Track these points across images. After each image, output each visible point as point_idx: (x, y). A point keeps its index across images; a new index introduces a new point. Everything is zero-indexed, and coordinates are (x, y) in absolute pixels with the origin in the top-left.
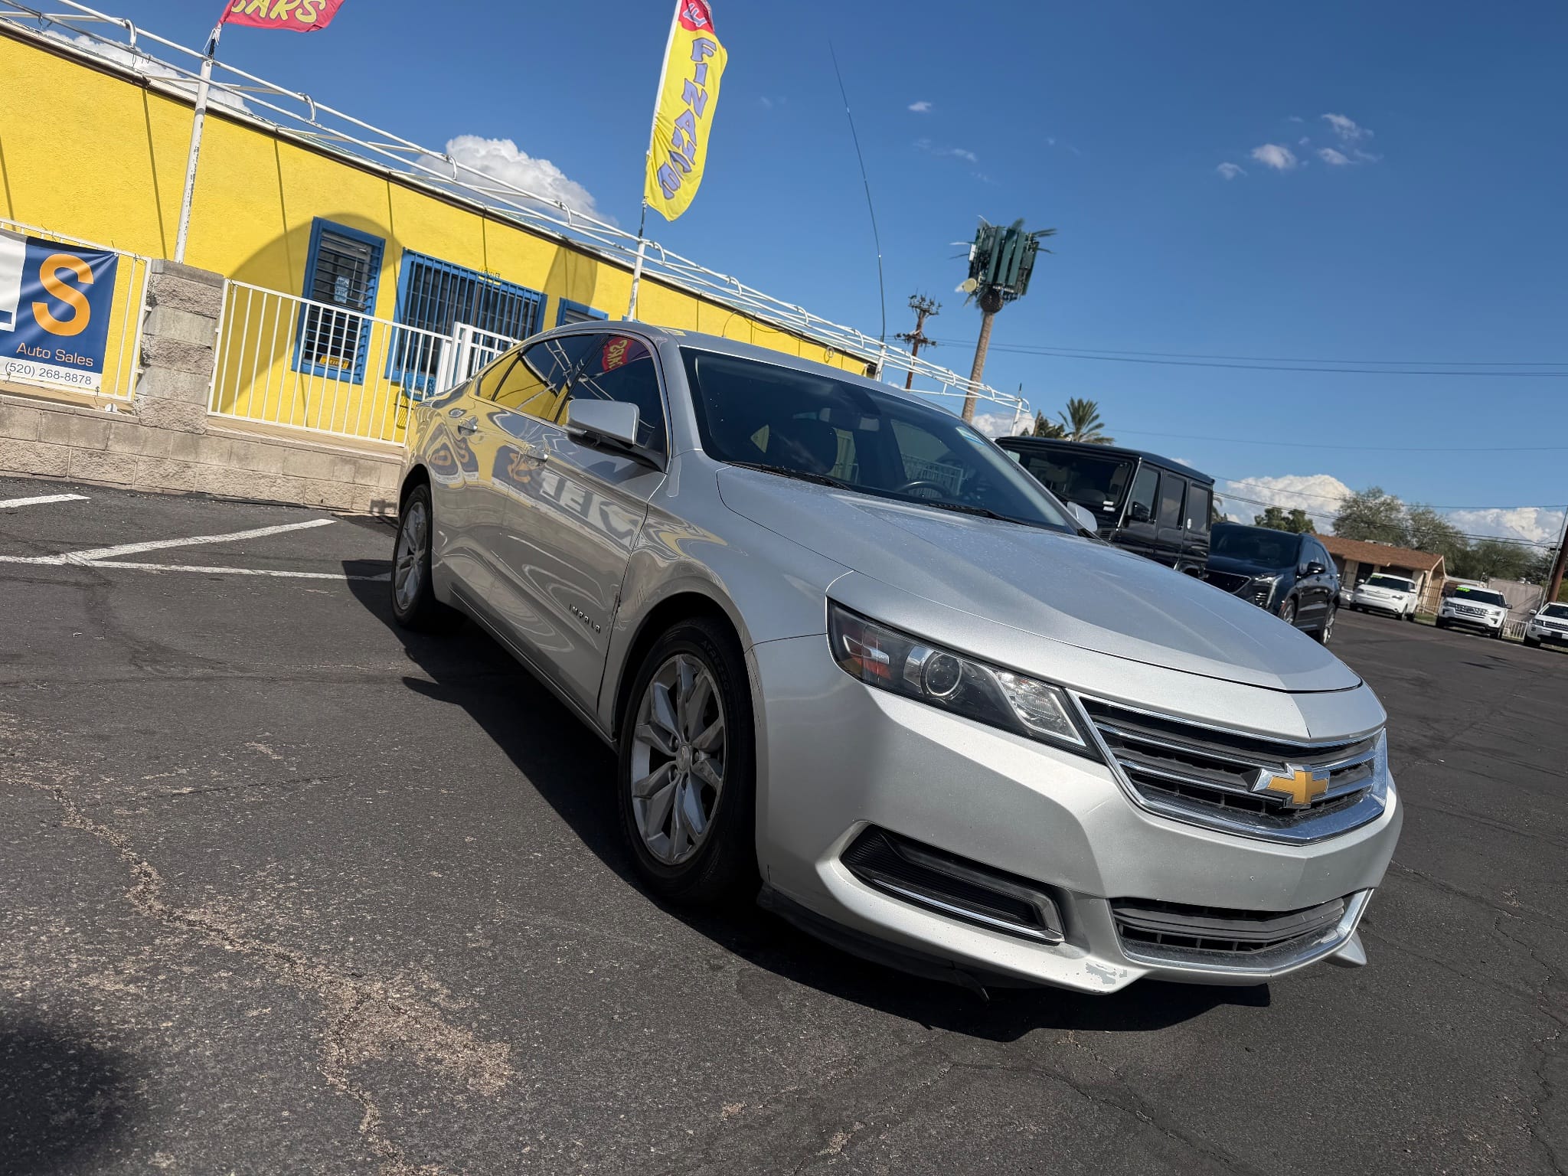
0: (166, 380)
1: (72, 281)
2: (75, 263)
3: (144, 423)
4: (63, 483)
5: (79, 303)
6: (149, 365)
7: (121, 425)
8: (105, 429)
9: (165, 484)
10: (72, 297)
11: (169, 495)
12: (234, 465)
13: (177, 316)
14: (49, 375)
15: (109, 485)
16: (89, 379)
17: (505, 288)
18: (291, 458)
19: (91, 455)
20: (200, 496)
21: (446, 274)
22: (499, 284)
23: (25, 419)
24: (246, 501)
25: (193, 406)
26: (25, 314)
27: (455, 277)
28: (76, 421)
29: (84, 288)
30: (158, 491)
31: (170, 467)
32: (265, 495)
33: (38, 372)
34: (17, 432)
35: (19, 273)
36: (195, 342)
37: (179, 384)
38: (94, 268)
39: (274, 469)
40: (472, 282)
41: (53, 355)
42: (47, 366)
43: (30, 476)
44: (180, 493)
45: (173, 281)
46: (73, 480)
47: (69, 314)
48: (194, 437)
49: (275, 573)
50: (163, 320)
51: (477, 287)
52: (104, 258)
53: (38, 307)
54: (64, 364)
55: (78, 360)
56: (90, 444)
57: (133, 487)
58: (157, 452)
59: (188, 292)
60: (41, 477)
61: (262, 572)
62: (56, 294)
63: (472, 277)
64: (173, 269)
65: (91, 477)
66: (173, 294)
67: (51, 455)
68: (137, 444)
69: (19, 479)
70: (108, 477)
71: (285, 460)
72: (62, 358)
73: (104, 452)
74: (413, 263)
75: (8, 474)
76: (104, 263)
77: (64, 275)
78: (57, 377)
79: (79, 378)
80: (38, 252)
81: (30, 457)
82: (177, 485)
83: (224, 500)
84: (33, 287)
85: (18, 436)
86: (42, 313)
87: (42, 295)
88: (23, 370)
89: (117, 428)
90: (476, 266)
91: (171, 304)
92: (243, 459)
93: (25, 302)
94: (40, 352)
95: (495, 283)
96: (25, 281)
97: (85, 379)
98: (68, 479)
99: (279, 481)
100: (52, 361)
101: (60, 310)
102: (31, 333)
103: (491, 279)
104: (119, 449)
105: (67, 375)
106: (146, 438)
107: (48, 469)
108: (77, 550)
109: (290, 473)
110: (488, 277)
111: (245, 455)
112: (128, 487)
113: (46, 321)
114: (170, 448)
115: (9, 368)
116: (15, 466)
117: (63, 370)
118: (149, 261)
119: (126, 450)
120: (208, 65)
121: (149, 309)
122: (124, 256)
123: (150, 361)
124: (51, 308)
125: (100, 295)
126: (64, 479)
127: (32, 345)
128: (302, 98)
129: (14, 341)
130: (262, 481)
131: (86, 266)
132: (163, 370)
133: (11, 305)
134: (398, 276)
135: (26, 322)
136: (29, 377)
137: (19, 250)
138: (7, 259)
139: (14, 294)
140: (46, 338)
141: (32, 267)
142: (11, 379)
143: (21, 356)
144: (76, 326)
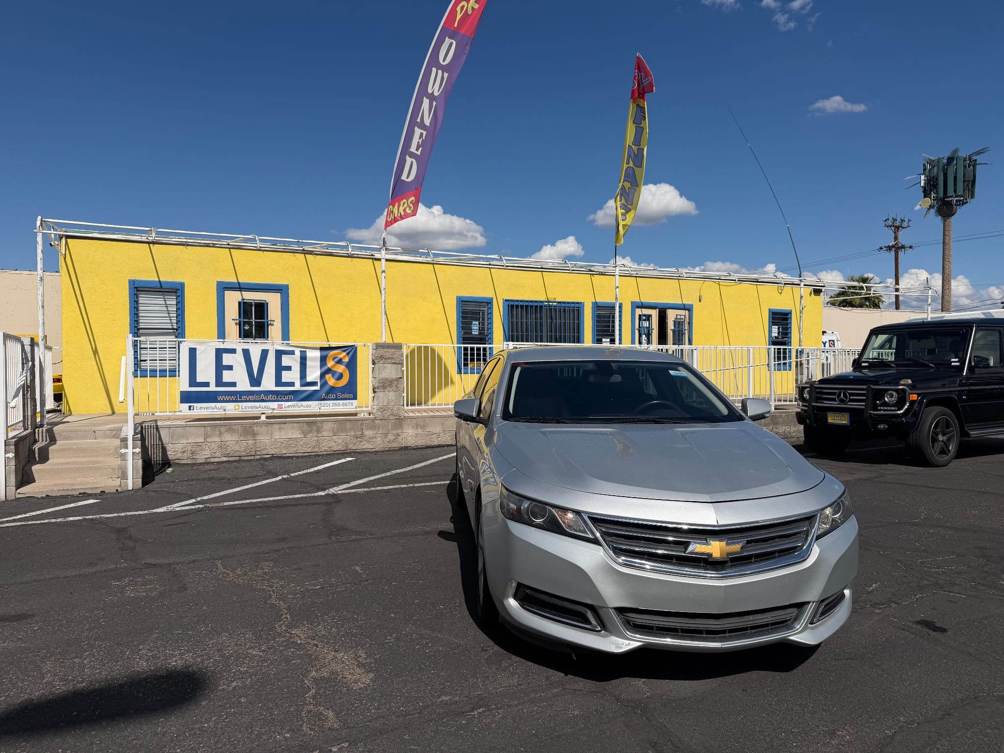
0: (384, 397)
1: (340, 362)
2: (340, 354)
3: (377, 419)
4: (347, 453)
5: (344, 371)
6: (376, 392)
7: (368, 422)
8: (361, 424)
9: (390, 445)
10: (341, 369)
11: (392, 450)
12: (419, 431)
13: (385, 367)
14: (336, 405)
15: (366, 450)
16: (352, 404)
17: (560, 305)
18: (446, 422)
19: (357, 438)
20: (406, 448)
21: (527, 306)
22: (556, 304)
23: (328, 427)
24: (427, 447)
25: (397, 407)
26: (323, 380)
27: (531, 306)
28: (348, 424)
29: (345, 364)
30: (387, 449)
31: (391, 437)
32: (436, 442)
33: (331, 405)
34: (325, 434)
35: (318, 363)
36: (394, 377)
37: (390, 398)
38: (348, 354)
39: (438, 429)
40: (541, 307)
41: (337, 396)
42: (334, 402)
43: (333, 452)
44: (397, 448)
45: (381, 351)
46: (351, 451)
47: (340, 377)
48: (400, 421)
49: (417, 485)
50: (379, 370)
51: (544, 309)
52: (350, 349)
53: (328, 376)
54: (341, 399)
55: (347, 396)
56: (355, 433)
57: (376, 450)
58: (385, 431)
59: (388, 355)
60: (338, 452)
61: (411, 485)
62: (334, 369)
63: (541, 304)
64: (380, 346)
65: (358, 448)
66: (381, 357)
67: (340, 441)
68: (376, 429)
69: (329, 454)
70: (364, 447)
71: (443, 424)
72: (340, 397)
73: (362, 435)
74: (509, 305)
75: (324, 453)
76: (352, 350)
77: (336, 360)
78: (339, 405)
79: (348, 404)
80: (325, 353)
81: (332, 444)
82: (395, 445)
83: (417, 448)
84: (325, 368)
85: (326, 435)
86: (329, 379)
87: (329, 371)
88: (326, 405)
89: (366, 423)
90: (543, 298)
91: (381, 362)
92: (423, 427)
93: (322, 375)
94: (331, 396)
95: (554, 304)
96: (321, 366)
97: (350, 403)
98: (348, 451)
99: (441, 434)
100: (336, 399)
101: (337, 376)
102: (326, 388)
103: (551, 302)
104: (368, 433)
105: (343, 404)
106: (379, 425)
107: (340, 448)
108: (334, 487)
109: (446, 430)
110: (549, 302)
111: (424, 425)
112: (374, 450)
113: (331, 381)
114: (390, 428)
115: (319, 406)
116: (327, 449)
117: (341, 402)
118: (370, 344)
119: (371, 433)
120: (383, 250)
121: (373, 366)
122: (359, 345)
123: (376, 390)
124: (333, 376)
125: (352, 365)
127: (327, 394)
128: (427, 251)
129: (320, 393)
130: (434, 436)
131: (344, 354)
132: (382, 393)
133: (317, 379)
134: (502, 314)
135: (324, 384)
136: (328, 408)
137: (317, 354)
138: (313, 359)
139: (318, 373)
140: (332, 390)
141: (323, 360)
142: (321, 410)
143: (324, 399)
144: (344, 381)
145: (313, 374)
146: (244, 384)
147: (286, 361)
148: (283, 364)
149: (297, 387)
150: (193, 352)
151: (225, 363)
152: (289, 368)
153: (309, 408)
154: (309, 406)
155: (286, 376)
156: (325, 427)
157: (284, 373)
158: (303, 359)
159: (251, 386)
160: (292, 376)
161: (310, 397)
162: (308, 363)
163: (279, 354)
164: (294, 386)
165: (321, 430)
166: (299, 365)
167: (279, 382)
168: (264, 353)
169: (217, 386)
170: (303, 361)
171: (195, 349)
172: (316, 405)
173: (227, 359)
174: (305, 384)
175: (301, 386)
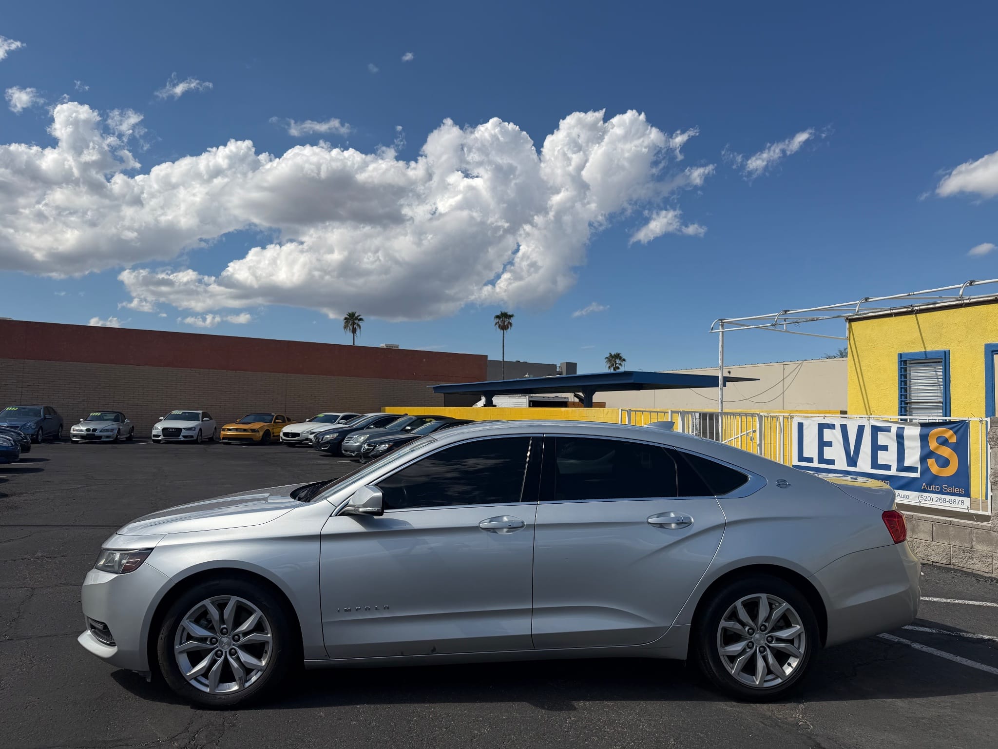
1: (945, 443)
2: (946, 432)
3: (994, 530)
4: (949, 568)
5: (951, 455)
7: (980, 531)
8: (970, 533)
10: (947, 452)
14: (941, 501)
16: (963, 502)
19: (964, 551)
23: (926, 527)
26: (925, 466)
28: (952, 528)
29: (952, 445)
33: (935, 500)
34: (922, 536)
35: (918, 444)
38: (956, 433)
41: (942, 488)
42: (939, 496)
46: (955, 567)
47: (947, 463)
52: (959, 427)
53: (931, 462)
54: (948, 494)
55: (956, 490)
56: (962, 544)
57: (993, 575)
60: (938, 564)
62: (938, 452)
65: (966, 566)
67: (940, 550)
68: (991, 544)
70: (977, 567)
72: (946, 490)
73: (972, 550)
76: (961, 428)
77: (941, 440)
78: (945, 502)
79: (957, 502)
80: (926, 430)
81: (930, 551)
84: (926, 451)
85: (923, 538)
86: (932, 465)
87: (932, 454)
88: (927, 499)
89: (977, 533)
93: (923, 459)
94: (935, 488)
96: (922, 448)
97: (960, 502)
98: (952, 567)
100: (941, 492)
101: (941, 461)
102: (928, 477)
104: (980, 548)
105: (951, 500)
106: (996, 540)
107: (939, 559)
112: (990, 575)
113: (934, 469)
115: (919, 498)
117: (948, 497)
118: (988, 420)
119: (985, 548)
122: (972, 421)
124: (936, 461)
125: (962, 448)
126: (949, 566)
127: (929, 484)
129: (920, 483)
131: (952, 432)
133: (916, 463)
135: (926, 471)
136: (930, 503)
137: (916, 431)
138: (912, 438)
139: (917, 457)
140: (935, 479)
141: (924, 438)
142: (922, 505)
143: (924, 491)
144: (951, 470)
145: (912, 458)
146: (841, 464)
147: (882, 439)
148: (879, 443)
149: (893, 472)
150: (800, 426)
151: (826, 439)
152: (885, 448)
153: (906, 500)
154: (906, 497)
155: (884, 458)
156: (921, 526)
157: (881, 454)
158: (900, 438)
159: (848, 465)
160: (888, 457)
161: (909, 485)
162: (906, 443)
163: (875, 430)
164: (890, 470)
165: (917, 530)
166: (896, 444)
167: (875, 464)
168: (861, 429)
169: (819, 462)
170: (900, 440)
171: (802, 423)
172: (916, 497)
173: (828, 435)
174: (902, 468)
175: (898, 470)
